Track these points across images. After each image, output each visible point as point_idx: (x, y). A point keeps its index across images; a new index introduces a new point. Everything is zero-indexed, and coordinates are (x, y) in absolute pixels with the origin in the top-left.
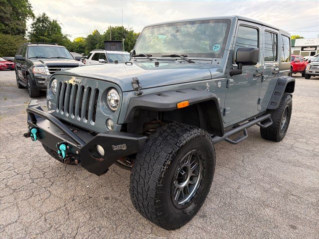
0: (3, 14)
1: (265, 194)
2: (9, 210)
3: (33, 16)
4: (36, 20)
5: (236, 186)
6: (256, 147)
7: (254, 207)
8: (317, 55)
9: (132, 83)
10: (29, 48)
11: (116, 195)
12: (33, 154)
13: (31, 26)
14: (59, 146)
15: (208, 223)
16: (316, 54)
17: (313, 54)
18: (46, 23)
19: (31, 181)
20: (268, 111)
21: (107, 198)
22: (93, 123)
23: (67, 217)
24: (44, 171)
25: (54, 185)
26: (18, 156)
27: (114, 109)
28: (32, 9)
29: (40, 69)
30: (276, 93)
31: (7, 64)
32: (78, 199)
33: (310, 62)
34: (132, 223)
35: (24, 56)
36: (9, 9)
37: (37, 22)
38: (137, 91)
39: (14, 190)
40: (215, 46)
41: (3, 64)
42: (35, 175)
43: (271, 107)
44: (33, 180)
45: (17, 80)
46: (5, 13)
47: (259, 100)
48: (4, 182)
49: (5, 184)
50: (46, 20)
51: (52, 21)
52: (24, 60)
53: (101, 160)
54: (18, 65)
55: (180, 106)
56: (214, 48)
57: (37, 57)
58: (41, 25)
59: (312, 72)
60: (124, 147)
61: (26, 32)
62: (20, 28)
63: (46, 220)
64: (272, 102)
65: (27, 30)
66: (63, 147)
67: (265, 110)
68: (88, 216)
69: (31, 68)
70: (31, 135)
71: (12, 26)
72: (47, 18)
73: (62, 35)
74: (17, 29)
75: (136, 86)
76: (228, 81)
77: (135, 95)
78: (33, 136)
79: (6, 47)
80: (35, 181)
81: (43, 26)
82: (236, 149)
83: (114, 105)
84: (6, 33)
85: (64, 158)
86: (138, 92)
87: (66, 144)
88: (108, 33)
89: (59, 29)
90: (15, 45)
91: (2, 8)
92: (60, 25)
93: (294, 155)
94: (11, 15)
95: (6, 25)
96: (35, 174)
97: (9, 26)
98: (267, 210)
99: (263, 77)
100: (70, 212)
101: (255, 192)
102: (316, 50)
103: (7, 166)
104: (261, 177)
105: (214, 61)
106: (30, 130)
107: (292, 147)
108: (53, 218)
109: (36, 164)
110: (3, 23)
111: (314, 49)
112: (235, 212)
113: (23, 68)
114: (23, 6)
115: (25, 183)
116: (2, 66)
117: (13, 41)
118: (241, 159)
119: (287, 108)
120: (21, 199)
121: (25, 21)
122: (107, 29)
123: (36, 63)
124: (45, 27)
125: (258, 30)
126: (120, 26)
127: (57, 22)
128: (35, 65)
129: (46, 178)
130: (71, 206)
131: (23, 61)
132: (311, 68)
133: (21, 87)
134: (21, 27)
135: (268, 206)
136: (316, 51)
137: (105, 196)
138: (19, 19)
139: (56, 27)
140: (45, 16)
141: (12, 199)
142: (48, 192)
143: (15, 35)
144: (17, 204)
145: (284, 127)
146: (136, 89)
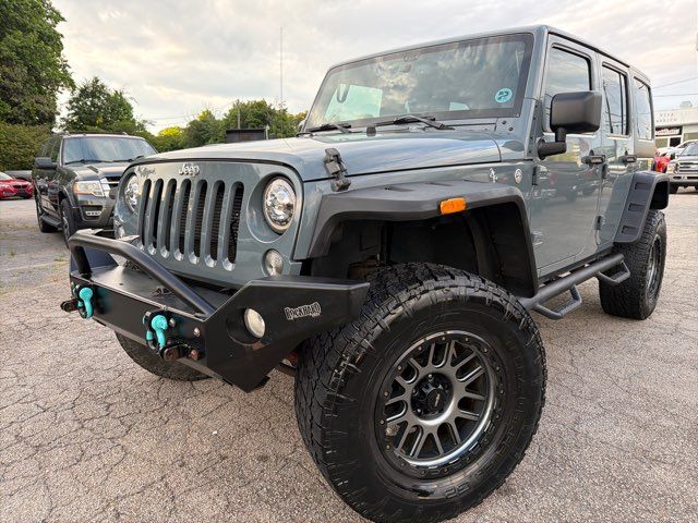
0: (7, 82)
1: (642, 433)
2: (26, 494)
3: (72, 84)
4: (77, 92)
5: (571, 418)
6: (595, 332)
7: (625, 465)
8: (685, 145)
9: (326, 162)
10: (66, 143)
11: (286, 450)
12: (79, 365)
13: (69, 106)
14: (149, 320)
15: (523, 508)
16: (682, 143)
17: (675, 142)
18: (99, 98)
19: (76, 425)
20: (617, 248)
21: (264, 458)
22: (230, 267)
23: (171, 505)
24: (108, 400)
25: (132, 433)
26: (45, 370)
27: (281, 228)
28: (69, 71)
29: (90, 186)
30: (631, 206)
31: (16, 187)
32: (193, 463)
33: (672, 157)
34: (334, 515)
35: (55, 159)
36: (20, 72)
37: (80, 96)
38: (338, 178)
39: (37, 447)
40: (501, 93)
41: (6, 186)
42: (85, 410)
43: (625, 239)
44: (81, 423)
45: (39, 215)
46: (12, 80)
47: (599, 219)
48: (11, 429)
49: (15, 434)
50: (100, 92)
51: (112, 94)
52: (54, 168)
53: (257, 346)
54: (41, 183)
55: (446, 209)
56: (497, 96)
57: (83, 162)
58: (89, 103)
59: (679, 178)
60: (314, 311)
61: (58, 118)
62: (44, 109)
63: (118, 515)
64: (624, 227)
65: (59, 114)
66: (159, 322)
67: (611, 245)
68: (222, 503)
69: (70, 185)
70: (80, 304)
71: (26, 105)
72: (103, 87)
73: (134, 121)
74: (38, 113)
75: (334, 167)
76: (535, 170)
77: (333, 190)
78: (84, 308)
79: (12, 150)
80: (86, 424)
81: (93, 105)
82: (550, 339)
83: (282, 218)
84: (14, 120)
85: (164, 349)
86: (340, 182)
87: (168, 315)
88: (232, 116)
89: (128, 109)
90: (32, 147)
91: (7, 69)
92: (130, 102)
93: (686, 345)
94: (24, 85)
95: (14, 105)
96: (88, 409)
97: (21, 108)
98: (659, 471)
99: (604, 168)
100: (177, 492)
101: (618, 430)
102: (680, 133)
103: (19, 393)
104: (623, 396)
105: (499, 125)
106: (78, 292)
107: (676, 330)
108: (136, 511)
109: (89, 386)
110: (8, 101)
111: (678, 131)
112: (581, 480)
113: (52, 188)
114: (50, 64)
115: (63, 429)
116: (5, 190)
117: (27, 137)
118: (568, 358)
119: (658, 240)
120: (54, 468)
121: (54, 96)
122: (231, 107)
123: (82, 172)
124: (98, 107)
125: (589, 61)
126: (258, 100)
127: (124, 96)
128: (78, 177)
129: (114, 418)
130: (178, 478)
131: (51, 170)
132: (676, 169)
133: (47, 228)
134: (47, 108)
135: (657, 460)
136: (682, 136)
137: (258, 453)
138: (41, 92)
139: (120, 106)
140: (99, 84)
141: (31, 467)
142: (119, 448)
143: (34, 124)
144: (45, 479)
145: (652, 286)
146: (336, 176)
